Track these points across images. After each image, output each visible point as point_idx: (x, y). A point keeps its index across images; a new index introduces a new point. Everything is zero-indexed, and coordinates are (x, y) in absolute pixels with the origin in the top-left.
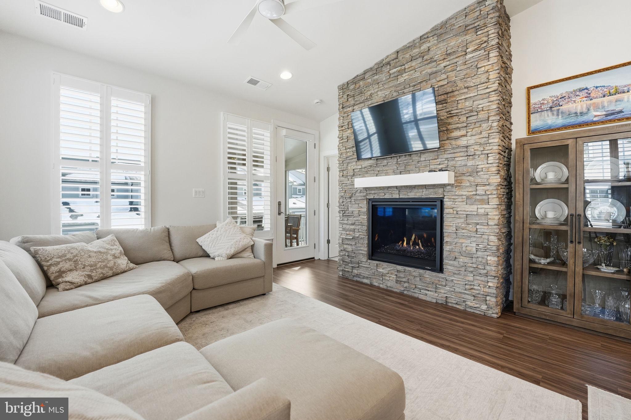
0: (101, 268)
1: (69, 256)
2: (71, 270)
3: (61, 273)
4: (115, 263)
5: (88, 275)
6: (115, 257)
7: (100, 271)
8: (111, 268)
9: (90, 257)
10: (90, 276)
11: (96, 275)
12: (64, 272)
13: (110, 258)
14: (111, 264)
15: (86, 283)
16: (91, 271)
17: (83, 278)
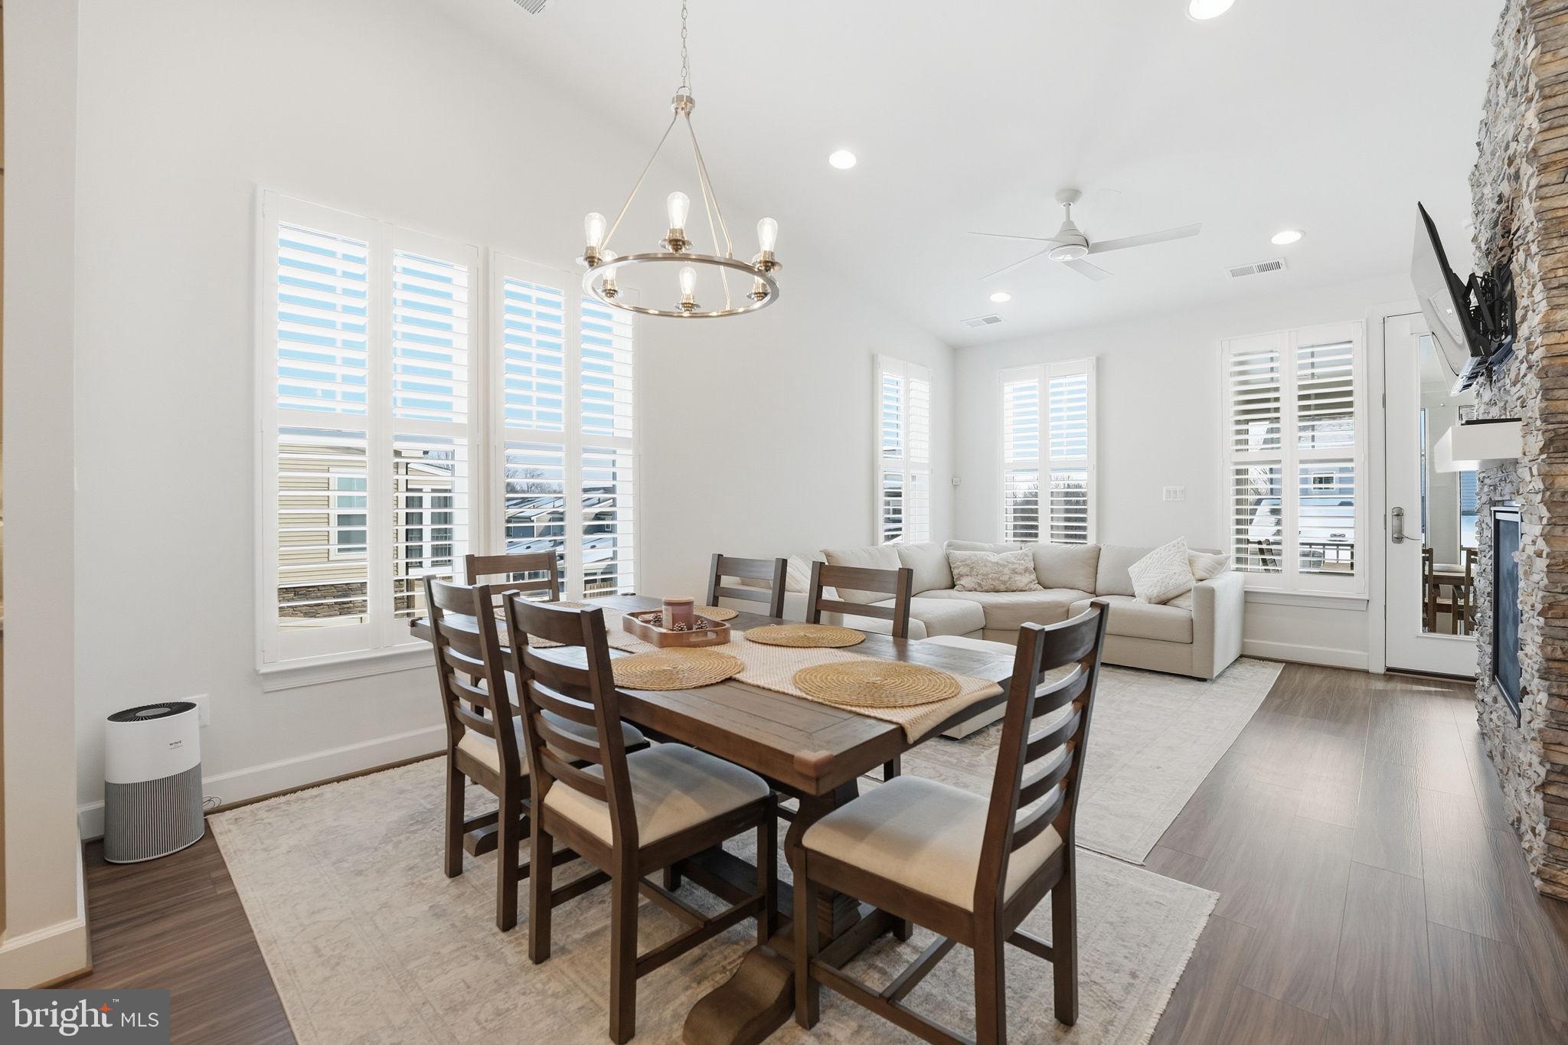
0: (992, 579)
1: (968, 562)
2: (967, 575)
3: (961, 576)
4: (1010, 578)
5: (978, 583)
6: (1014, 572)
7: (990, 582)
8: (1004, 583)
9: (985, 566)
10: (980, 585)
11: (986, 585)
12: (962, 576)
13: (1006, 571)
14: (1005, 578)
15: (976, 590)
16: (982, 580)
17: (973, 585)
